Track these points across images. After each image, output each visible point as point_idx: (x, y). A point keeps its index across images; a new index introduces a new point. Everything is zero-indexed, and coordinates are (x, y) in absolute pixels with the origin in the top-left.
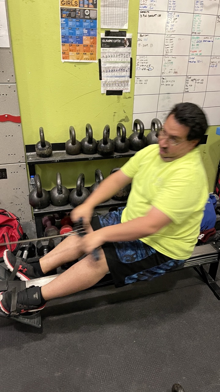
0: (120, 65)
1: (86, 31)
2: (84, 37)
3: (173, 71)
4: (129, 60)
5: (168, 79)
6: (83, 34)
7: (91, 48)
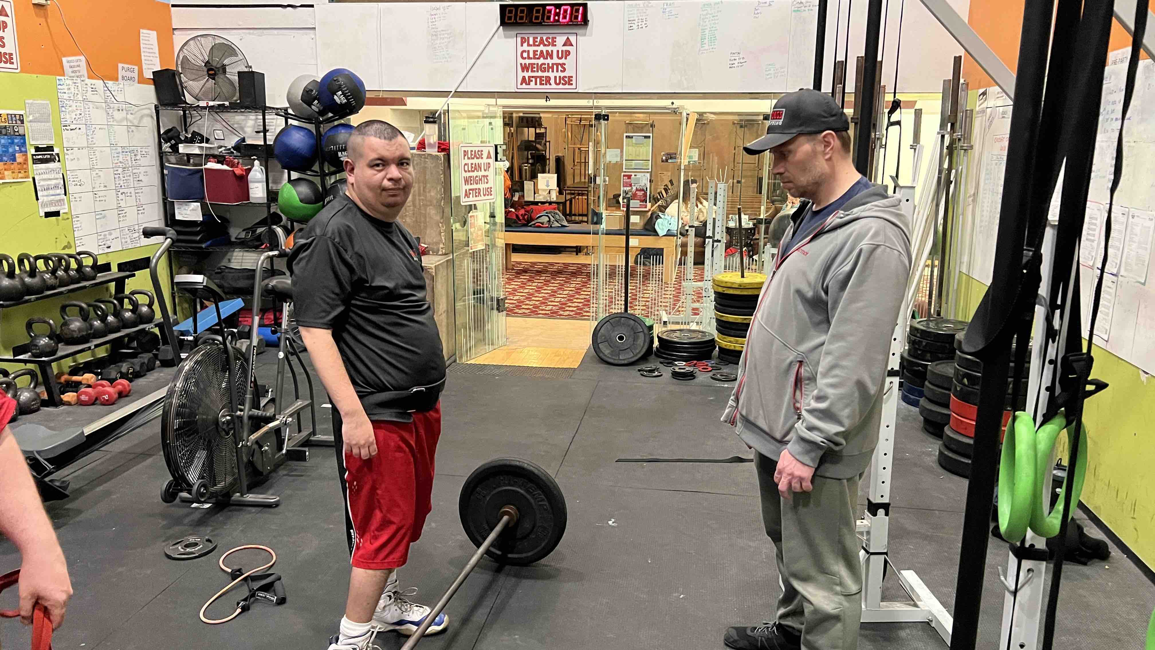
0: (53, 182)
1: (17, 148)
2: (17, 155)
3: (102, 185)
4: (62, 177)
5: (100, 194)
6: (15, 151)
7: (25, 166)
